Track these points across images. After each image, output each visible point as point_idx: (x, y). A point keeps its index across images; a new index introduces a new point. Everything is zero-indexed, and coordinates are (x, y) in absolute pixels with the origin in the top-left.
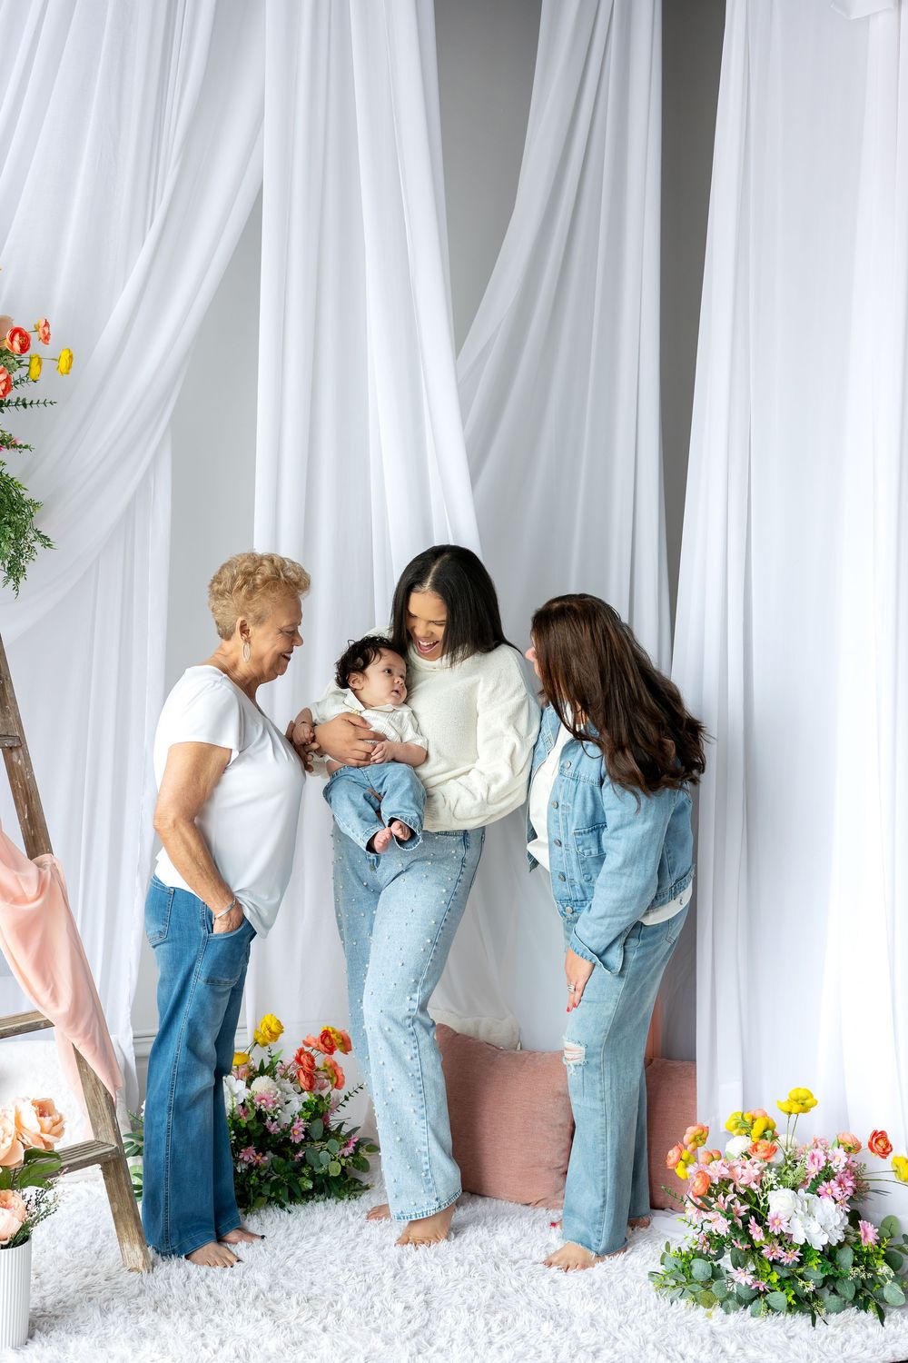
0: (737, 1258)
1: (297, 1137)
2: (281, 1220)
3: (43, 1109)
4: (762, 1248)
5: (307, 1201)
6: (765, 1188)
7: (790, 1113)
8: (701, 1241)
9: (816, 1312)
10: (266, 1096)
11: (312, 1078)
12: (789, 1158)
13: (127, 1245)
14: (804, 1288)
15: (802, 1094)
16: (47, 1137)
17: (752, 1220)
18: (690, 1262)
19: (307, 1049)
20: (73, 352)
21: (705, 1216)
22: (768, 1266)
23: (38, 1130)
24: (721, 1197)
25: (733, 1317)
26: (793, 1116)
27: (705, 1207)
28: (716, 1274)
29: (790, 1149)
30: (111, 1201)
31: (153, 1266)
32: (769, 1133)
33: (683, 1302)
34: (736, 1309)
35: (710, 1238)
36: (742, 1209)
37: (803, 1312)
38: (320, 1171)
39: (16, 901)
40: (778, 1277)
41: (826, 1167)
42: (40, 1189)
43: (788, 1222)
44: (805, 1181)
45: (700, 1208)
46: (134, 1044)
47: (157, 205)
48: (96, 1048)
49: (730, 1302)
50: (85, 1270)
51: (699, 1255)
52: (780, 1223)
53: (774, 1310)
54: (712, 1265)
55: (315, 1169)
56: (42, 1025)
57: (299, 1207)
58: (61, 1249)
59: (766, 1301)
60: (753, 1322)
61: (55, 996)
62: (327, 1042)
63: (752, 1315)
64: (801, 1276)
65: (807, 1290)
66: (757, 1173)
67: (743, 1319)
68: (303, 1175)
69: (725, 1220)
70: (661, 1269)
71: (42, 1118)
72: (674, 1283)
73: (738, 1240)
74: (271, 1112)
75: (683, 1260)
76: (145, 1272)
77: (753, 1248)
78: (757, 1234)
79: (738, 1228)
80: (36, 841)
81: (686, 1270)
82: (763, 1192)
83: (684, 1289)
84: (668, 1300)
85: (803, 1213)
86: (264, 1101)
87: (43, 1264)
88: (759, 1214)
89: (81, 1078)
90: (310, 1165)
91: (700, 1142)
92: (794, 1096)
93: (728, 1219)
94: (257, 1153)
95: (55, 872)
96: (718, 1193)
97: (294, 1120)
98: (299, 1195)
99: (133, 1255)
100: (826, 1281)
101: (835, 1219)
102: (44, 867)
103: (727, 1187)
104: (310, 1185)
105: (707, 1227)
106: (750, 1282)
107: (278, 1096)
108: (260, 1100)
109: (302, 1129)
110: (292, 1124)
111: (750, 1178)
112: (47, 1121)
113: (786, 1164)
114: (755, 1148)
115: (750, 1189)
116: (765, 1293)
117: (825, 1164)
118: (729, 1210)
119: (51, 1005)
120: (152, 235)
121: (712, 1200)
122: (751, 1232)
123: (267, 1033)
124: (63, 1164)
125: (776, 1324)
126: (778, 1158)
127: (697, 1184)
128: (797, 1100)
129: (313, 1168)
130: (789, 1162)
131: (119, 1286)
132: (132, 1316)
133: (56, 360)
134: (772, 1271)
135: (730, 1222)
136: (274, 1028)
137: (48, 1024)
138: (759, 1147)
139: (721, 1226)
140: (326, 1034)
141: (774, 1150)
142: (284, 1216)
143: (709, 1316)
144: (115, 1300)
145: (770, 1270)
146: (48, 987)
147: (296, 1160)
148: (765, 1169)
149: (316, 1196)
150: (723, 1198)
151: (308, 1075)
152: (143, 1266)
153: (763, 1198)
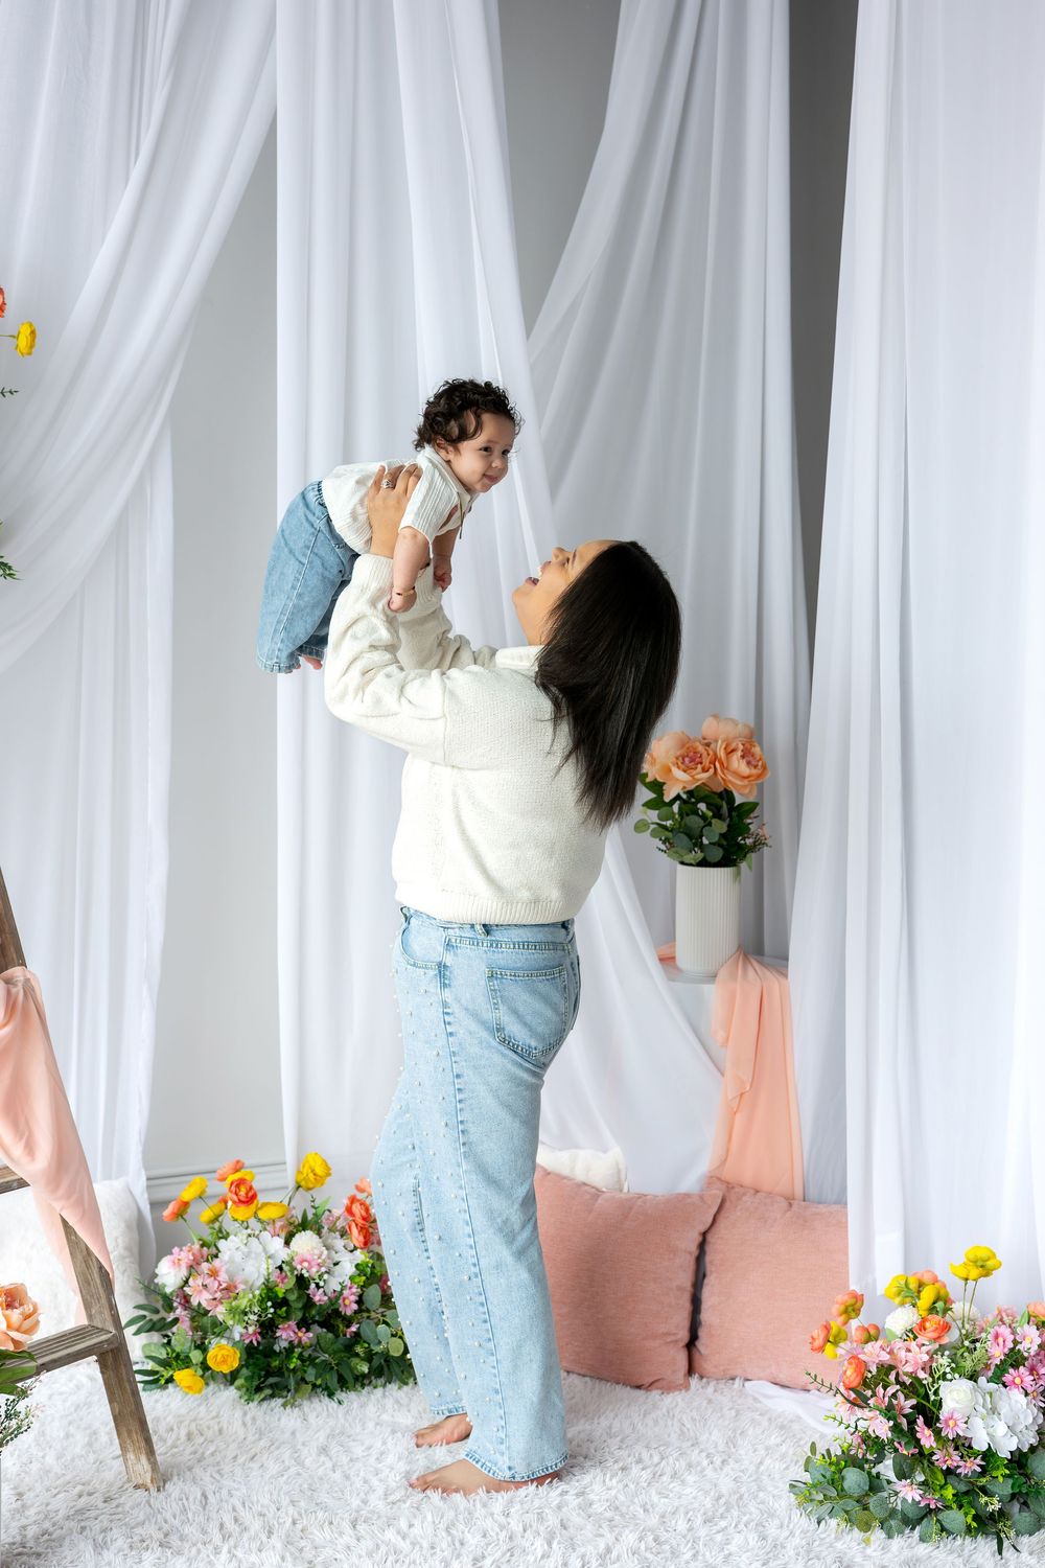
0: (901, 1465)
1: (349, 1308)
2: (328, 1416)
3: (11, 1299)
4: (933, 1454)
5: (363, 1386)
6: (936, 1376)
7: (967, 1279)
8: (855, 1443)
9: (1003, 1535)
10: (309, 1256)
11: (367, 1231)
12: (967, 1336)
13: (131, 1456)
14: (987, 1505)
15: (982, 1254)
16: (14, 1335)
17: (920, 1421)
18: (841, 1471)
19: (360, 1196)
20: (35, 326)
21: (859, 1413)
22: (940, 1476)
23: (4, 1327)
24: (880, 1390)
25: (897, 1542)
26: (971, 1283)
27: (859, 1402)
28: (875, 1484)
29: (967, 1326)
30: (111, 1401)
31: (165, 1482)
32: (940, 1304)
33: (833, 1522)
34: (901, 1532)
35: (870, 1441)
36: (907, 1404)
37: (986, 1534)
38: (377, 1349)
40: (954, 1492)
41: (1012, 1350)
42: (12, 1398)
43: (966, 1423)
44: (987, 1366)
45: (853, 1403)
46: (148, 1187)
47: (142, 134)
48: (84, 1211)
49: (893, 1523)
50: (79, 1488)
51: (853, 1461)
52: (956, 1425)
53: (949, 1533)
54: (869, 1473)
55: (372, 1347)
56: (15, 1184)
57: (352, 1395)
58: (50, 1460)
59: (938, 1521)
60: (923, 1549)
61: (30, 1148)
63: (922, 1539)
64: (985, 1491)
65: (990, 1508)
66: (926, 1357)
67: (910, 1545)
68: (357, 1355)
69: (886, 1419)
70: (807, 1477)
71: (8, 1312)
72: (821, 1497)
73: (903, 1443)
74: (316, 1277)
75: (833, 1468)
76: (153, 1491)
77: (921, 1453)
78: (926, 1438)
79: (902, 1430)
80: (4, 952)
81: (836, 1481)
82: (934, 1382)
83: (834, 1506)
84: (814, 1519)
85: (984, 1412)
86: (306, 1264)
87: (27, 1479)
88: (928, 1412)
90: (365, 1342)
91: (853, 1314)
92: (971, 1257)
93: (889, 1419)
94: (299, 1328)
95: (29, 990)
96: (877, 1385)
97: (344, 1287)
98: (350, 1380)
99: (138, 1468)
100: (1013, 1496)
101: (1026, 1418)
102: (15, 985)
103: (887, 1375)
104: (365, 1369)
105: (863, 1426)
106: (918, 1498)
107: (323, 1257)
108: (301, 1263)
109: (354, 1298)
110: (341, 1293)
111: (916, 1363)
112: (15, 1315)
113: (964, 1346)
114: (922, 1327)
115: (920, 1381)
116: (937, 1510)
117: (1012, 1346)
118: (890, 1407)
119: (25, 1160)
120: (137, 172)
121: (869, 1393)
122: (918, 1435)
123: (311, 1175)
125: (951, 1552)
126: (953, 1336)
127: (849, 1373)
128: (975, 1262)
129: (369, 1346)
130: (967, 1343)
131: (120, 1509)
132: (133, 1553)
133: (14, 337)
134: (946, 1484)
135: (891, 1423)
136: (319, 1170)
137: (22, 1184)
138: (928, 1325)
139: (882, 1428)
141: (946, 1328)
142: (333, 1408)
143: (867, 1542)
144: (114, 1530)
145: (943, 1482)
146: (21, 1139)
147: (348, 1336)
148: (936, 1352)
149: (374, 1381)
150: (882, 1391)
151: (362, 1229)
152: (152, 1481)
153: (933, 1389)
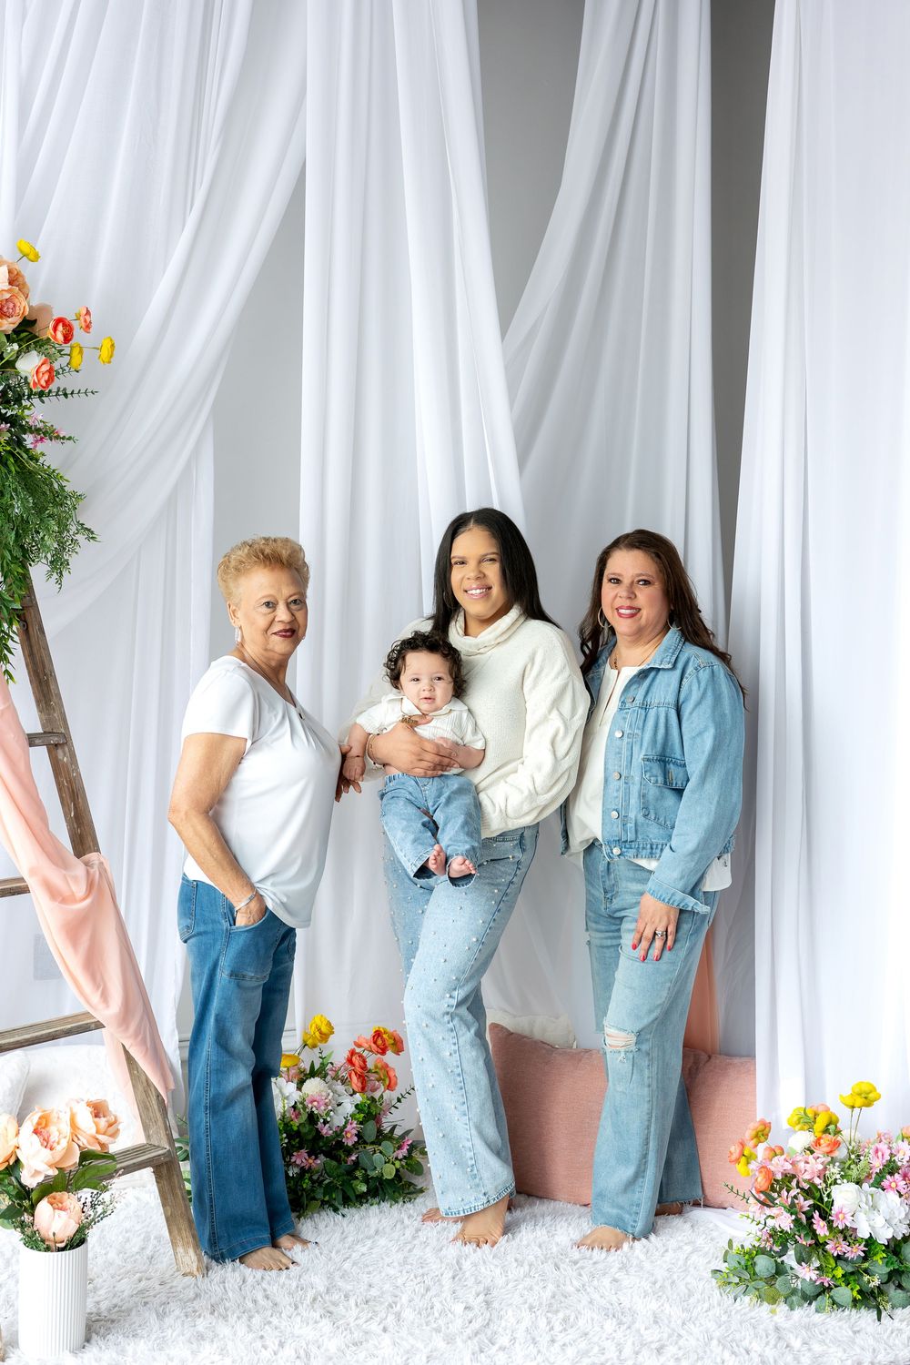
0: (801, 1254)
1: (350, 1140)
2: (335, 1224)
3: (98, 1110)
4: (826, 1243)
5: (361, 1204)
6: (829, 1182)
7: (853, 1107)
8: (765, 1238)
9: (881, 1307)
10: (318, 1098)
11: (364, 1079)
12: (853, 1152)
13: (180, 1250)
14: (869, 1282)
15: (866, 1089)
16: (101, 1137)
17: (816, 1215)
18: (753, 1259)
19: (358, 1050)
20: (114, 341)
21: (768, 1211)
22: (832, 1261)
23: (93, 1131)
24: (784, 1193)
25: (798, 1312)
26: (857, 1110)
28: (780, 1270)
29: (853, 1144)
30: (164, 1205)
31: (208, 1271)
32: (832, 1127)
33: (747, 1299)
34: (801, 1305)
35: (774, 1234)
36: (806, 1204)
37: (868, 1307)
38: (374, 1174)
39: (64, 900)
40: (843, 1272)
41: (890, 1161)
42: (95, 1192)
43: (853, 1216)
44: (869, 1176)
45: (763, 1203)
48: (147, 1049)
49: (794, 1298)
50: (138, 1275)
51: (762, 1251)
52: (844, 1218)
53: (839, 1306)
54: (776, 1261)
55: (369, 1172)
56: (93, 1026)
57: (353, 1210)
58: (112, 1255)
59: (831, 1297)
60: (818, 1318)
61: (105, 997)
62: (379, 1042)
63: (817, 1311)
64: (866, 1271)
65: (872, 1285)
66: (821, 1167)
67: (808, 1316)
68: (357, 1178)
69: (789, 1215)
70: (723, 1267)
71: (97, 1119)
72: (737, 1280)
73: (802, 1235)
74: (323, 1114)
75: (747, 1257)
76: (200, 1277)
77: (817, 1244)
78: (821, 1228)
79: (801, 1223)
80: (83, 840)
81: (750, 1266)
82: (826, 1187)
83: (748, 1286)
84: (731, 1298)
85: (867, 1208)
86: (315, 1104)
87: (95, 1269)
88: (823, 1208)
89: (132, 1080)
90: (363, 1169)
91: (762, 1138)
92: (857, 1090)
93: (791, 1214)
94: (309, 1156)
95: (103, 871)
96: (781, 1189)
97: (347, 1122)
98: (353, 1198)
99: (187, 1259)
100: (891, 1275)
101: (900, 1213)
102: (92, 866)
103: (790, 1182)
104: (364, 1189)
105: (771, 1222)
106: (814, 1277)
107: (330, 1097)
108: (312, 1102)
109: (355, 1132)
110: (345, 1126)
111: (813, 1172)
112: (103, 1122)
113: (850, 1159)
114: (818, 1143)
115: (813, 1184)
116: (830, 1288)
117: (889, 1158)
118: (793, 1205)
119: (101, 1006)
121: (775, 1195)
122: (815, 1227)
123: (317, 1034)
124: (118, 1166)
125: (840, 1320)
126: (841, 1153)
127: (759, 1180)
128: (860, 1094)
129: (366, 1171)
130: (853, 1157)
131: (173, 1290)
132: (189, 1319)
133: (97, 349)
134: (837, 1267)
135: (794, 1217)
136: (324, 1029)
137: (99, 1026)
138: (822, 1141)
139: (785, 1222)
140: (378, 1034)
141: (837, 1144)
142: (338, 1219)
143: (773, 1312)
144: (171, 1304)
145: (834, 1265)
146: (98, 988)
147: (349, 1163)
148: (829, 1164)
149: (370, 1201)
150: (786, 1194)
151: (360, 1076)
152: (198, 1270)
153: (826, 1193)
